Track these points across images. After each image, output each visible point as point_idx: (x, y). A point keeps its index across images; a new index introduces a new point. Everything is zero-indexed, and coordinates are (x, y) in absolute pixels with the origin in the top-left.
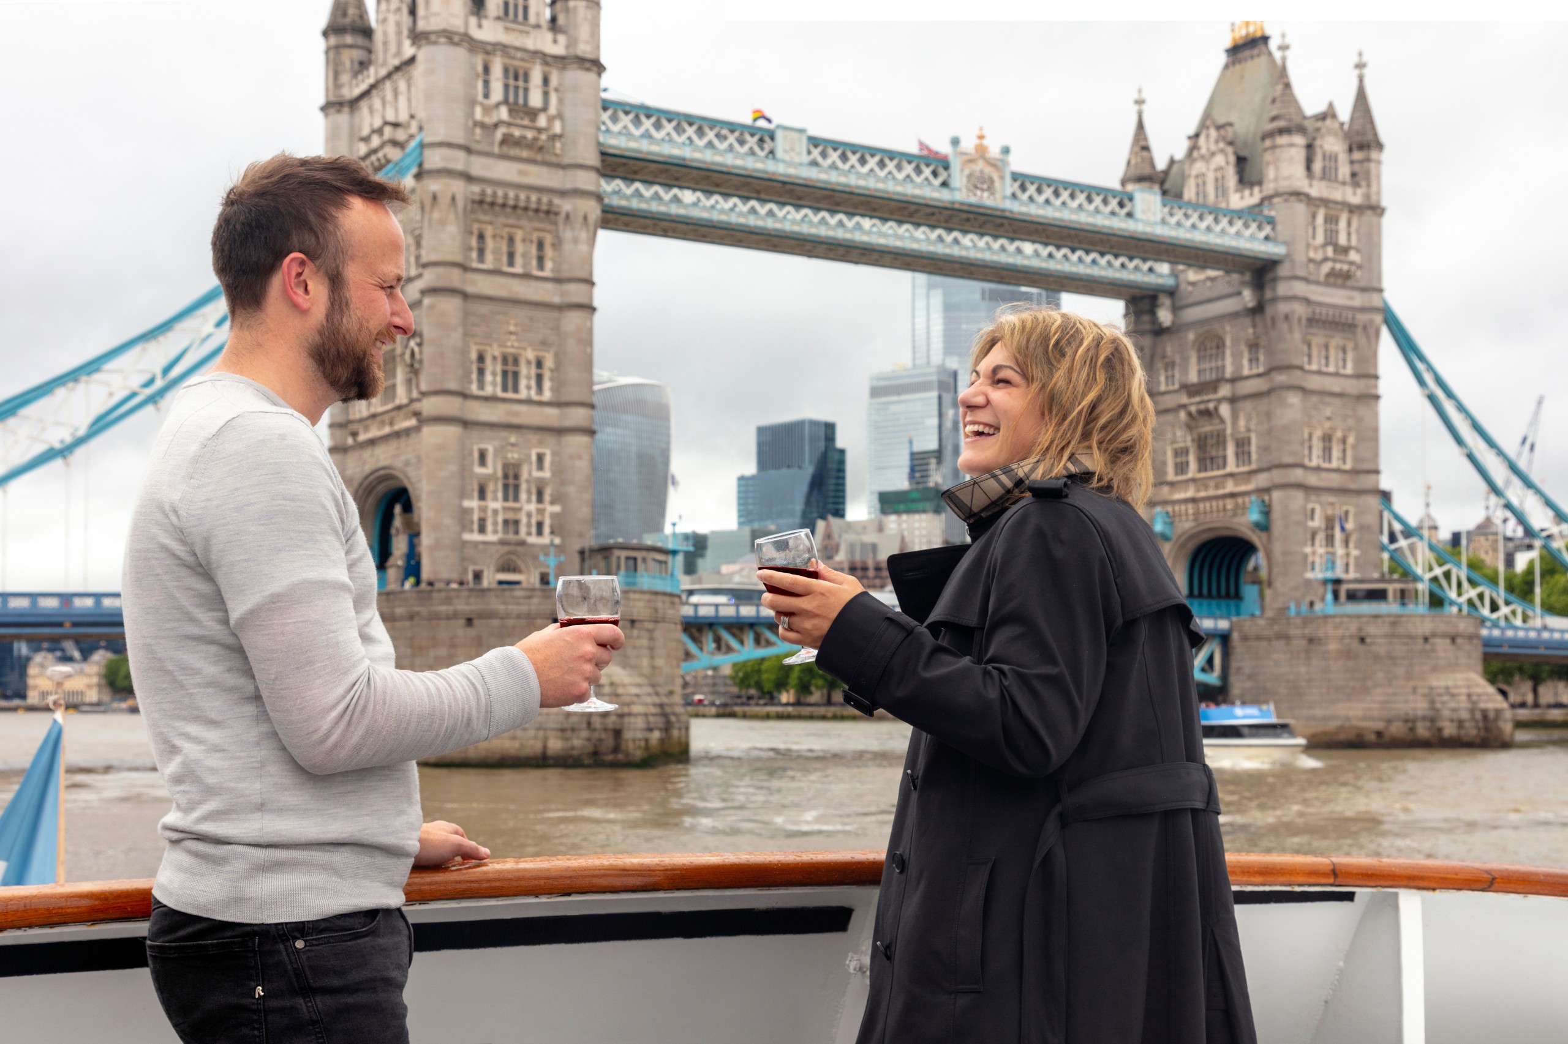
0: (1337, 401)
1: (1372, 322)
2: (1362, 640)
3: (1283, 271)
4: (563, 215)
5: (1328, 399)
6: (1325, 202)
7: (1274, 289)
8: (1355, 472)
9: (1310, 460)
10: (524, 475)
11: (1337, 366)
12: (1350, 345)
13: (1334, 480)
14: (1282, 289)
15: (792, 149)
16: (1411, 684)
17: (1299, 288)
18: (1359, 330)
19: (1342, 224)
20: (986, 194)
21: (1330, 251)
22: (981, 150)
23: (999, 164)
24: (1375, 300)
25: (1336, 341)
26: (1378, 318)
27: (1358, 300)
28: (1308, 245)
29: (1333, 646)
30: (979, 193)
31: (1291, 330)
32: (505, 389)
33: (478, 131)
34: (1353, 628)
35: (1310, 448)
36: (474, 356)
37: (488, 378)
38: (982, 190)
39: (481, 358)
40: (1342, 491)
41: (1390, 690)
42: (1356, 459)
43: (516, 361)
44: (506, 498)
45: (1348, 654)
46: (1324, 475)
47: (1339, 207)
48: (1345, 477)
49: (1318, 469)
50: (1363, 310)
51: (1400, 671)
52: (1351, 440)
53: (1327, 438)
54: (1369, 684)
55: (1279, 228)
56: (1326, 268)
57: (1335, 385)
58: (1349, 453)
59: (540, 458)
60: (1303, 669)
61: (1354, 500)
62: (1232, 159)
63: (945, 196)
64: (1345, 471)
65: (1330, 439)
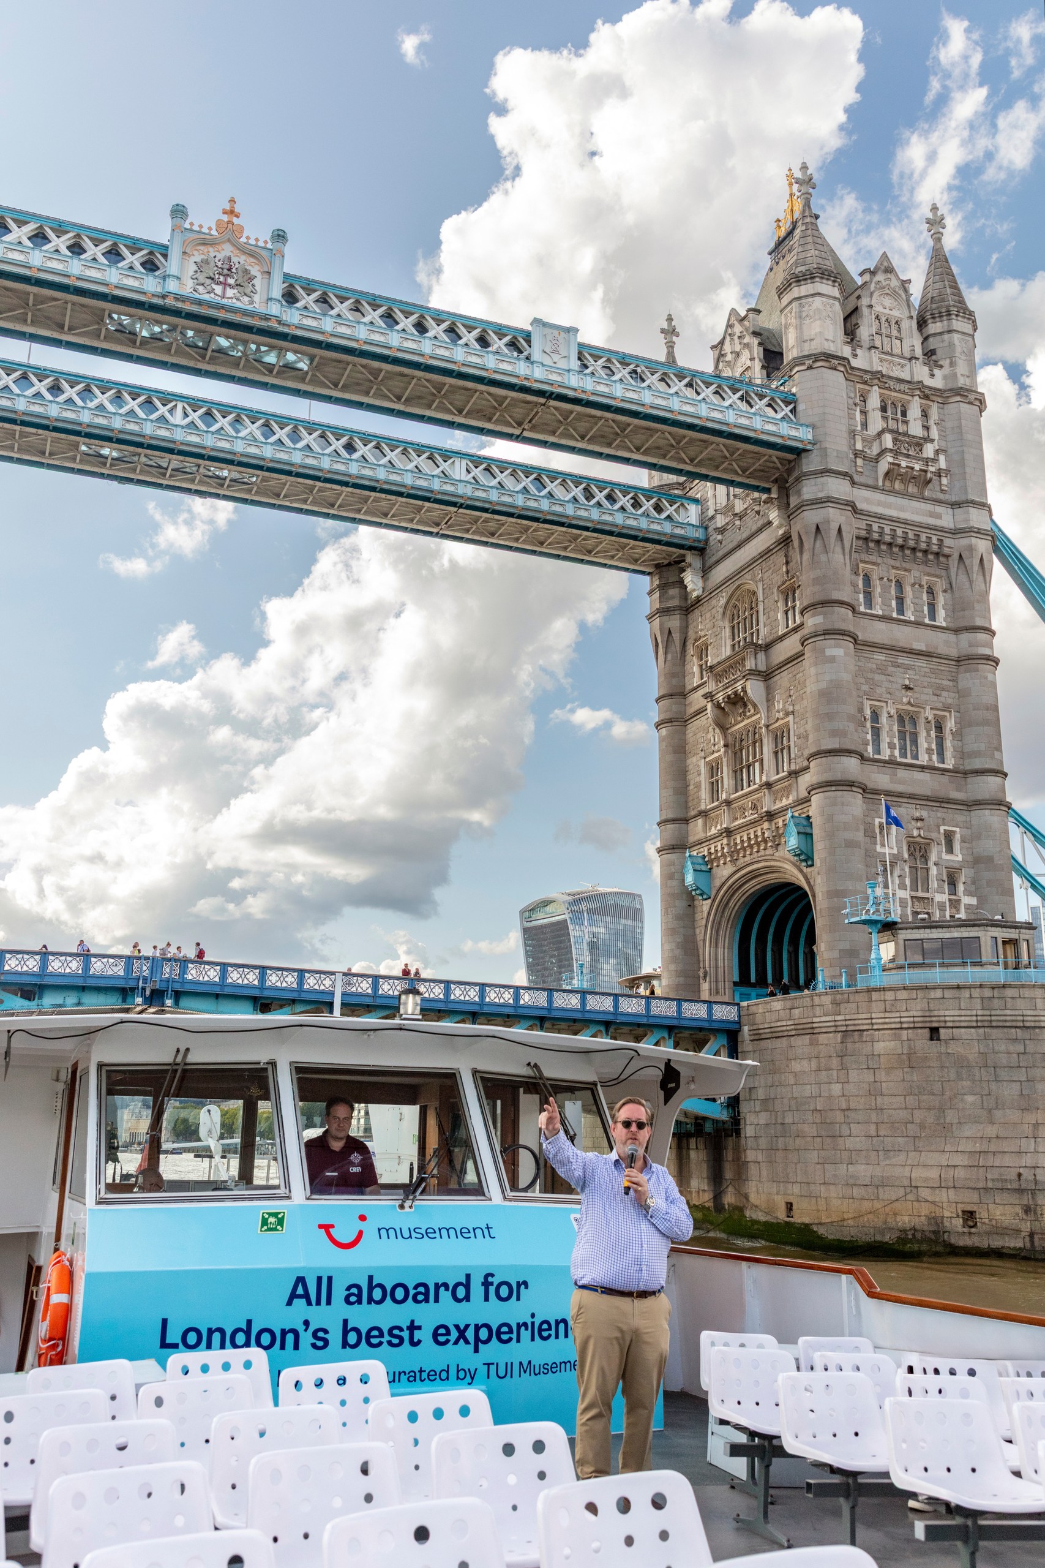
0: (921, 663)
1: (971, 549)
2: (934, 1032)
3: (810, 464)
5: (903, 660)
6: (879, 377)
7: (799, 493)
8: (963, 774)
9: (878, 751)
11: (918, 611)
12: (940, 585)
13: (924, 783)
14: (809, 490)
16: (1031, 1118)
17: (838, 488)
18: (953, 562)
19: (914, 412)
20: (230, 292)
21: (888, 440)
22: (229, 230)
23: (264, 253)
24: (976, 518)
25: (916, 574)
26: (983, 546)
27: (947, 519)
28: (853, 434)
29: (884, 1045)
30: (218, 289)
31: (826, 550)
34: (915, 1010)
35: (876, 732)
38: (225, 284)
40: (942, 802)
41: (991, 1131)
42: (961, 754)
45: (910, 1061)
46: (902, 773)
47: (904, 387)
48: (945, 779)
49: (892, 763)
50: (955, 532)
51: (1010, 1091)
52: (950, 724)
53: (907, 721)
54: (951, 1116)
55: (801, 407)
56: (884, 466)
57: (919, 640)
58: (948, 743)
60: (836, 1089)
61: (960, 818)
62: (758, 352)
63: (148, 283)
64: (944, 771)
65: (914, 721)
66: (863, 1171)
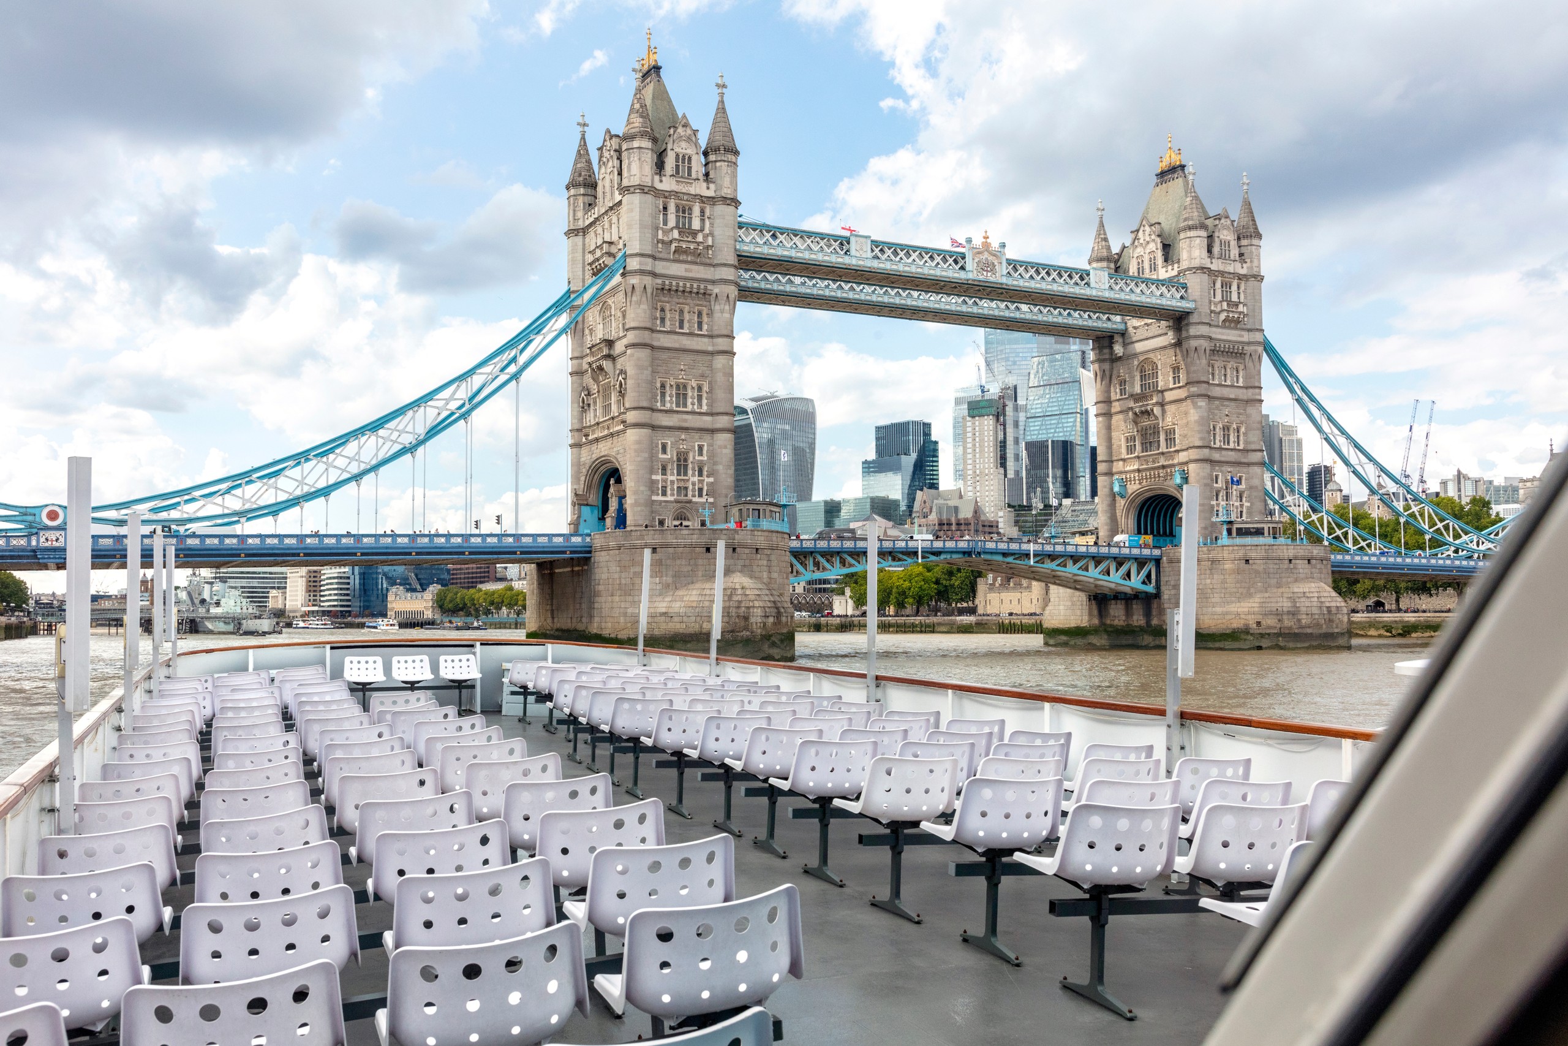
0: (1233, 404)
1: (1256, 351)
2: (1247, 561)
3: (1194, 319)
4: (714, 295)
5: (1226, 403)
6: (1222, 273)
7: (1187, 331)
8: (1246, 451)
9: (1215, 444)
10: (691, 459)
11: (1232, 380)
12: (1241, 367)
13: (1232, 456)
14: (1193, 331)
15: (862, 249)
16: (1280, 590)
17: (1204, 330)
18: (1247, 357)
19: (1234, 287)
20: (989, 274)
21: (1225, 304)
22: (986, 245)
23: (998, 254)
24: (1258, 337)
25: (1232, 364)
26: (1260, 349)
27: (1246, 337)
28: (1210, 302)
29: (1228, 566)
30: (985, 273)
31: (1199, 358)
32: (678, 405)
33: (660, 245)
34: (1241, 554)
35: (1214, 434)
36: (658, 385)
37: (668, 398)
38: (987, 271)
39: (663, 386)
40: (1238, 464)
41: (1267, 595)
42: (1246, 442)
43: (685, 387)
44: (679, 474)
45: (1238, 571)
46: (1224, 453)
47: (1231, 276)
48: (1240, 454)
49: (1220, 449)
50: (1249, 343)
51: (1273, 581)
52: (1243, 430)
53: (1226, 428)
54: (1252, 590)
55: (1189, 291)
56: (1223, 316)
57: (1232, 393)
58: (1241, 438)
59: (701, 448)
60: (1208, 581)
61: (1245, 470)
62: (1160, 246)
63: (962, 275)
64: (1239, 450)
65: (1228, 430)
66: (1218, 610)
